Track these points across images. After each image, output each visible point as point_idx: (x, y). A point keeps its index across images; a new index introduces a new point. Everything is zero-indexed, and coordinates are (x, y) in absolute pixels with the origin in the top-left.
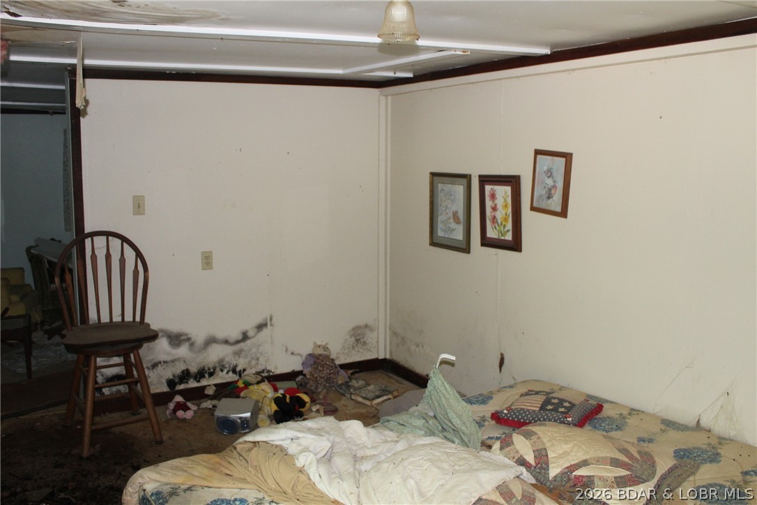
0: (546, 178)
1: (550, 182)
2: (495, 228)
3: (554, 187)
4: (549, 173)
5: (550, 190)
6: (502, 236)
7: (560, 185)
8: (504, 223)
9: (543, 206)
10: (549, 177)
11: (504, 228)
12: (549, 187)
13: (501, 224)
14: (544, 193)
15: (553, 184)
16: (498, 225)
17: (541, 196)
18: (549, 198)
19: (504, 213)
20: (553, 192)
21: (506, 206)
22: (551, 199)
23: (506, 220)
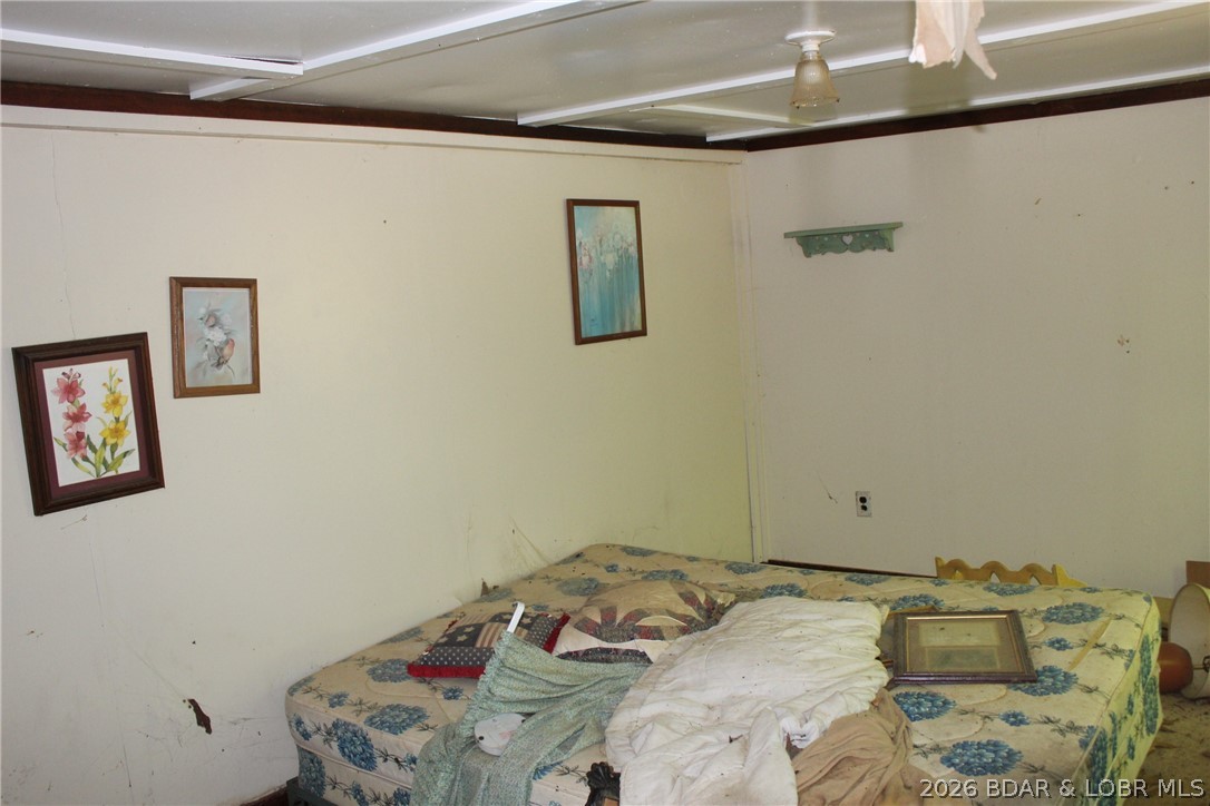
0: (206, 331)
1: (217, 336)
2: (85, 459)
3: (230, 342)
4: (213, 320)
5: (219, 349)
6: (107, 469)
7: (243, 338)
8: (111, 441)
9: (210, 381)
10: (212, 326)
11: (113, 453)
12: (216, 344)
13: (104, 444)
14: (205, 357)
15: (225, 338)
16: (94, 450)
17: (199, 365)
18: (219, 364)
19: (109, 418)
20: (226, 351)
21: (116, 402)
22: (224, 366)
23: (117, 432)
